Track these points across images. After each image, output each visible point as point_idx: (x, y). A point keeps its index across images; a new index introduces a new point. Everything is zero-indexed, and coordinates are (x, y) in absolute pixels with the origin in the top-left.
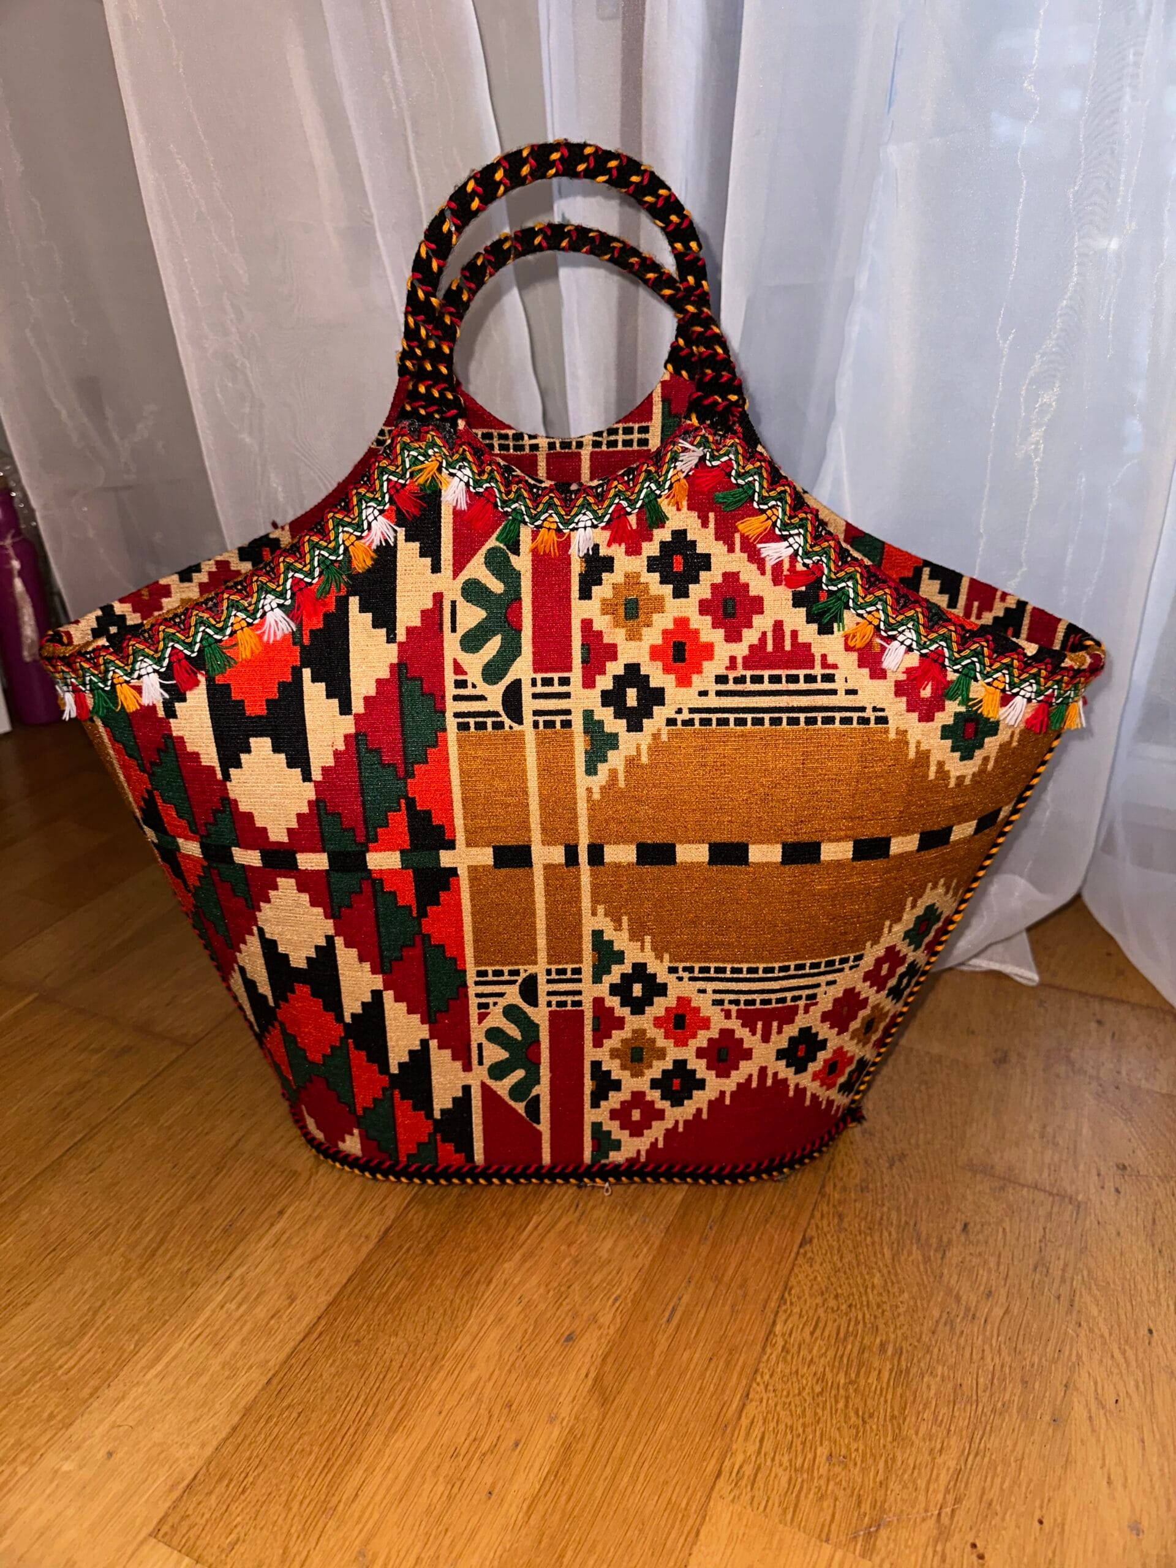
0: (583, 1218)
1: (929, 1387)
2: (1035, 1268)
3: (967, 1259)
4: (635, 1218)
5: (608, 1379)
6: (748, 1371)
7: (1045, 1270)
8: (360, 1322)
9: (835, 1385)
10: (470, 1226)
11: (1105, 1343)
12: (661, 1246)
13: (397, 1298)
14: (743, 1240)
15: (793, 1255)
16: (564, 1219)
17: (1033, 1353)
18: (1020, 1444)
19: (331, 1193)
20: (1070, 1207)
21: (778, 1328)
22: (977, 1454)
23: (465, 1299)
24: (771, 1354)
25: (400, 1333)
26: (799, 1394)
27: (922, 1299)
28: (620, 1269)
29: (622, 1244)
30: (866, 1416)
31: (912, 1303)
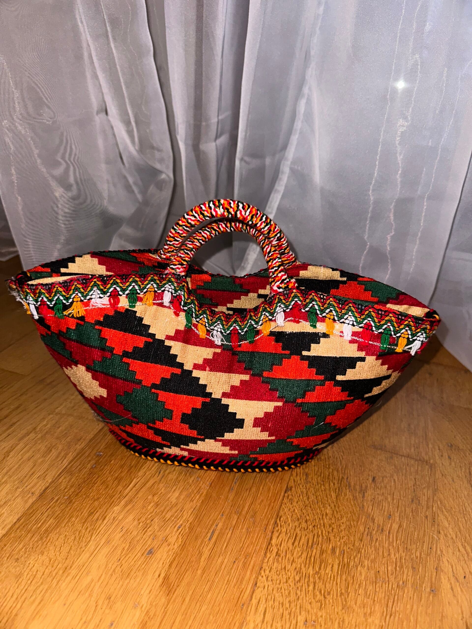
0: (163, 479)
1: (361, 574)
2: (412, 501)
3: (377, 497)
4: (192, 478)
5: (172, 578)
6: (257, 568)
7: (418, 501)
8: (21, 546)
9: (307, 575)
10: (96, 485)
11: (454, 543)
12: (207, 495)
13: (46, 530)
14: (254, 489)
15: (281, 498)
16: (151, 481)
17: (416, 551)
18: (415, 607)
19: (15, 468)
20: (427, 467)
21: (274, 542)
22: (391, 615)
23: (88, 530)
24: (270, 558)
25: (46, 553)
26: (287, 582)
27: (353, 520)
28: (183, 508)
29: (185, 493)
30: (326, 594)
31: (348, 523)
